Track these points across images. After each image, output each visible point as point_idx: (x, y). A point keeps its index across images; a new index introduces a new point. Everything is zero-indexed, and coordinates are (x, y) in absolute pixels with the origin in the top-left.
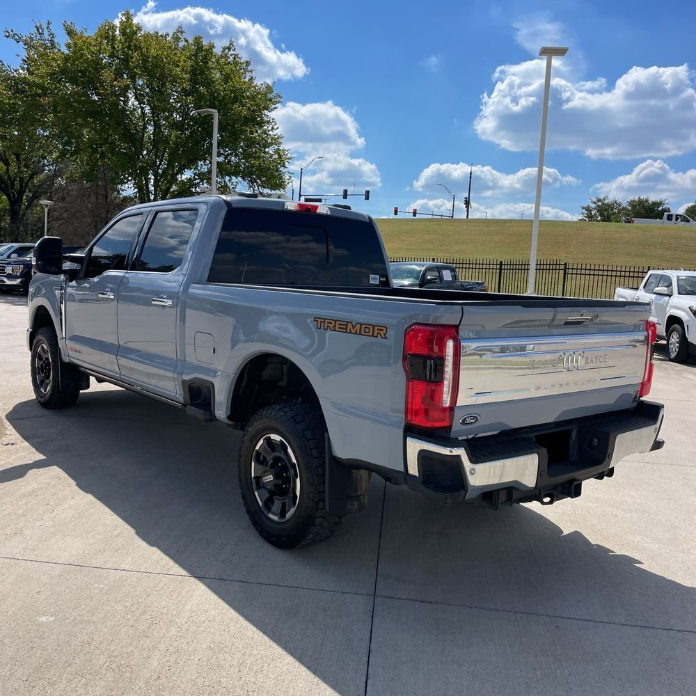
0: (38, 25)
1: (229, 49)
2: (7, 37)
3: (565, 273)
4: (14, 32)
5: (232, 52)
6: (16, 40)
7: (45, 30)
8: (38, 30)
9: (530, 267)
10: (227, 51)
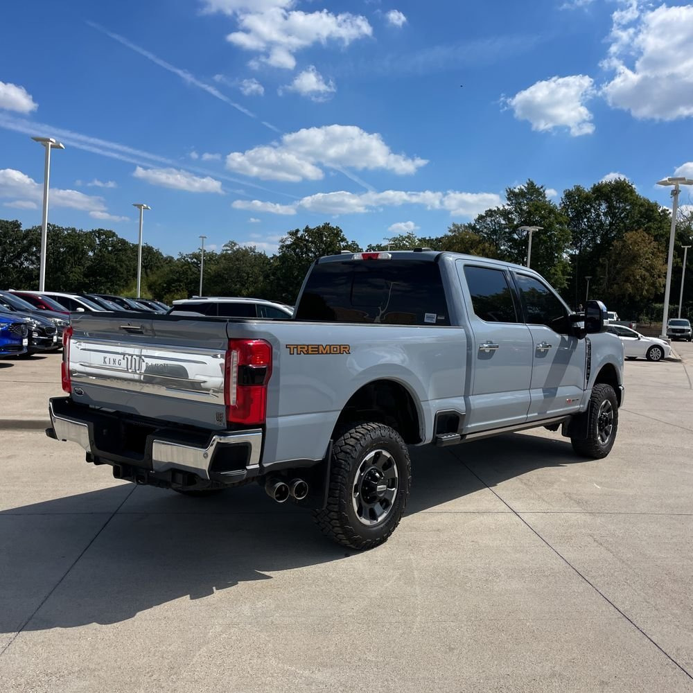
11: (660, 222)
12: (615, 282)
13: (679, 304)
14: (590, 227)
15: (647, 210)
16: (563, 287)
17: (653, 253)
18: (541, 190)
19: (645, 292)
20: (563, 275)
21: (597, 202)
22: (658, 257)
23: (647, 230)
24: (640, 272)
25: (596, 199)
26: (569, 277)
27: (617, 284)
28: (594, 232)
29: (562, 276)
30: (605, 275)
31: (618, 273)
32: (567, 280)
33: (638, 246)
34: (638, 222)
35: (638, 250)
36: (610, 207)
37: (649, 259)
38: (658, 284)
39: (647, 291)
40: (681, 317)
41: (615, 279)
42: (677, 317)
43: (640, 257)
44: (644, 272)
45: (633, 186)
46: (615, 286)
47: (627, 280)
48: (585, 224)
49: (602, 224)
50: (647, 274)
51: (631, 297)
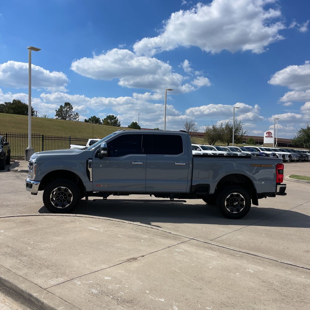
3: (43, 139)
9: (29, 136)
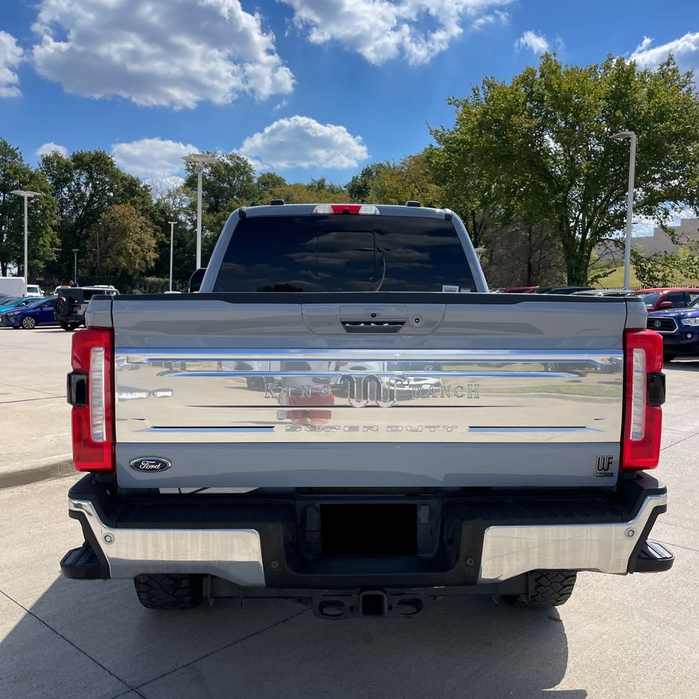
0: (475, 87)
1: (668, 64)
2: (450, 104)
4: (455, 99)
5: (671, 67)
6: (456, 105)
7: (481, 90)
8: (474, 92)
10: (665, 67)
11: (143, 197)
12: (108, 255)
13: (169, 277)
14: (72, 197)
15: (131, 184)
16: (51, 259)
17: (141, 228)
18: (17, 152)
19: (137, 266)
20: (51, 247)
21: (78, 171)
22: (147, 231)
23: (133, 203)
24: (131, 245)
25: (76, 168)
26: (58, 250)
27: (110, 257)
28: (75, 202)
29: (50, 249)
30: (96, 248)
31: (110, 246)
32: (56, 252)
33: (128, 219)
34: (122, 195)
35: (128, 224)
36: (91, 178)
37: (137, 233)
38: (148, 259)
39: (139, 264)
40: (173, 290)
41: (107, 252)
42: (169, 290)
43: (130, 231)
44: (136, 247)
45: (113, 159)
46: (108, 259)
47: (119, 253)
48: (65, 194)
49: (83, 195)
50: (139, 248)
51: (125, 271)
